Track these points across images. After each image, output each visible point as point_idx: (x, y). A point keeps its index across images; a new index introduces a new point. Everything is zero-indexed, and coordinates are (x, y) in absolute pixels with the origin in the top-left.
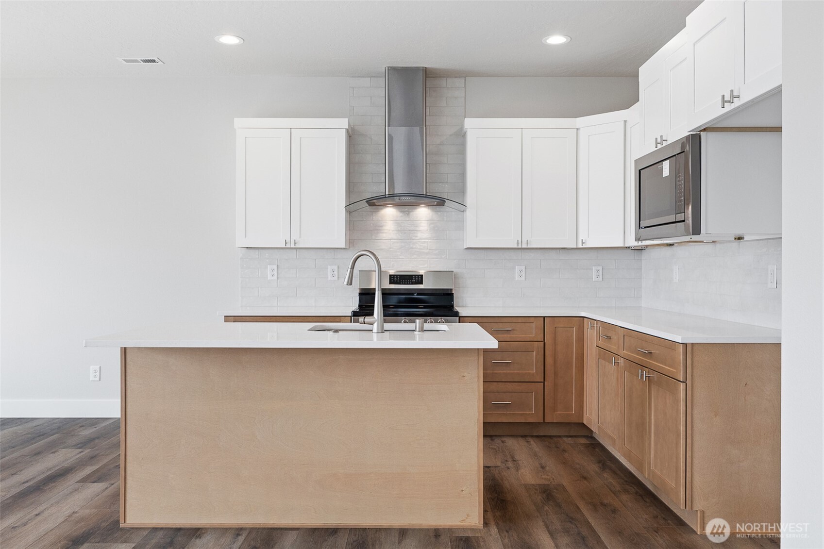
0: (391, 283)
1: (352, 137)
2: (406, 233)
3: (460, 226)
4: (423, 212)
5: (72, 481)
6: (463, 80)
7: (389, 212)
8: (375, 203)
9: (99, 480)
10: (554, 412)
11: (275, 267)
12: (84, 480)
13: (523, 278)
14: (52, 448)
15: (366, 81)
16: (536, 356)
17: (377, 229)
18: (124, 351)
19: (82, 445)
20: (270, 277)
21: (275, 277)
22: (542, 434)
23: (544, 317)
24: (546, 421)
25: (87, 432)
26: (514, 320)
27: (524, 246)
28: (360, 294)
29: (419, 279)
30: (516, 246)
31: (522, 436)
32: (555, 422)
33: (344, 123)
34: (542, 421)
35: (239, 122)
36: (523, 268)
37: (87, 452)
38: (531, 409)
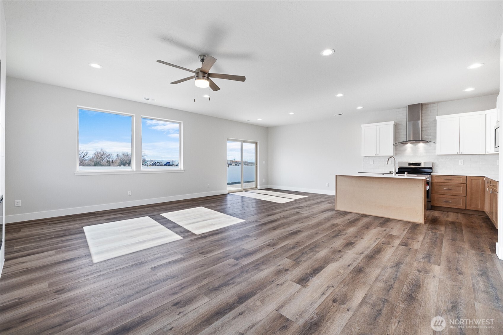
0: (409, 165)
1: (396, 126)
2: (415, 151)
3: (435, 149)
4: (421, 145)
5: (324, 203)
6: (437, 104)
7: (409, 146)
8: (404, 143)
9: (330, 203)
10: (471, 206)
11: (373, 161)
12: (327, 203)
13: (462, 164)
14: (320, 198)
15: (402, 109)
16: (462, 188)
17: (405, 150)
18: (336, 175)
19: (326, 198)
20: (371, 163)
21: (373, 163)
22: (466, 213)
23: (466, 176)
24: (467, 209)
25: (326, 197)
26: (453, 176)
27: (460, 154)
28: (399, 168)
29: (419, 164)
30: (457, 154)
31: (456, 213)
32: (471, 209)
33: (393, 122)
34: (465, 208)
35: (362, 126)
36: (463, 161)
37: (327, 199)
38: (460, 204)
